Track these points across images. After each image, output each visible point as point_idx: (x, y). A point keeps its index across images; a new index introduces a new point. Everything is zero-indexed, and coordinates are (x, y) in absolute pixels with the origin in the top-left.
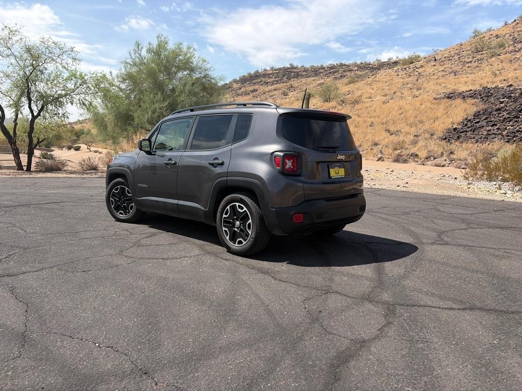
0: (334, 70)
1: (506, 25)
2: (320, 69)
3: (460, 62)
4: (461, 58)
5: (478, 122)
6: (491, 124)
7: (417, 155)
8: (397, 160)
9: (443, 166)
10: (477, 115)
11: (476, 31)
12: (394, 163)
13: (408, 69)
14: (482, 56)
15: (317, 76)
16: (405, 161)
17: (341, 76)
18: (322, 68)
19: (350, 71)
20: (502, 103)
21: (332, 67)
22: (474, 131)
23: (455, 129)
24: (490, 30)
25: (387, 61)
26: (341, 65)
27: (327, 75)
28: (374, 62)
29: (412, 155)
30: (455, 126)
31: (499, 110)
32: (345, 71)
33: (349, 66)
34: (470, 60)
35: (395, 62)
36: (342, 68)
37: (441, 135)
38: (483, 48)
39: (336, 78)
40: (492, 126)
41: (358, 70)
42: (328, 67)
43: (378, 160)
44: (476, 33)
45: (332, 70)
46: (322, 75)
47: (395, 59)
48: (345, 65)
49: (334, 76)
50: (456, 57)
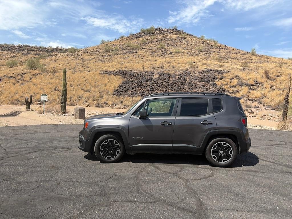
0: (22, 49)
1: (115, 40)
2: (11, 47)
3: (100, 55)
4: (100, 53)
5: (125, 87)
6: (132, 88)
7: (107, 103)
8: (98, 106)
9: (122, 109)
10: (123, 83)
11: (102, 41)
12: (97, 108)
13: (74, 55)
14: (110, 54)
15: (10, 51)
16: (102, 107)
17: (28, 53)
18: (13, 46)
19: (33, 50)
20: (132, 78)
21: (20, 47)
22: (126, 91)
23: (117, 90)
24: (108, 41)
25: (56, 48)
26: (27, 46)
27: (18, 51)
28: (48, 48)
29: (104, 103)
30: (116, 89)
31: (131, 82)
32: (29, 50)
33: (33, 48)
34: (105, 55)
35: (60, 49)
36: (27, 48)
37: (112, 93)
38: (109, 50)
39: (24, 54)
40: (132, 89)
41: (38, 51)
42: (17, 46)
43: (87, 106)
44: (103, 42)
45: (20, 49)
46: (13, 50)
47: (60, 48)
48: (29, 47)
49: (22, 53)
50: (98, 53)
